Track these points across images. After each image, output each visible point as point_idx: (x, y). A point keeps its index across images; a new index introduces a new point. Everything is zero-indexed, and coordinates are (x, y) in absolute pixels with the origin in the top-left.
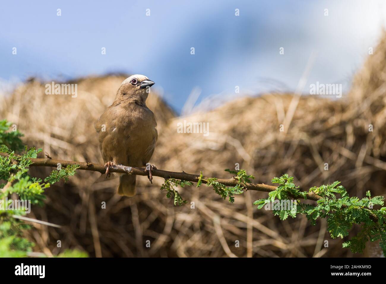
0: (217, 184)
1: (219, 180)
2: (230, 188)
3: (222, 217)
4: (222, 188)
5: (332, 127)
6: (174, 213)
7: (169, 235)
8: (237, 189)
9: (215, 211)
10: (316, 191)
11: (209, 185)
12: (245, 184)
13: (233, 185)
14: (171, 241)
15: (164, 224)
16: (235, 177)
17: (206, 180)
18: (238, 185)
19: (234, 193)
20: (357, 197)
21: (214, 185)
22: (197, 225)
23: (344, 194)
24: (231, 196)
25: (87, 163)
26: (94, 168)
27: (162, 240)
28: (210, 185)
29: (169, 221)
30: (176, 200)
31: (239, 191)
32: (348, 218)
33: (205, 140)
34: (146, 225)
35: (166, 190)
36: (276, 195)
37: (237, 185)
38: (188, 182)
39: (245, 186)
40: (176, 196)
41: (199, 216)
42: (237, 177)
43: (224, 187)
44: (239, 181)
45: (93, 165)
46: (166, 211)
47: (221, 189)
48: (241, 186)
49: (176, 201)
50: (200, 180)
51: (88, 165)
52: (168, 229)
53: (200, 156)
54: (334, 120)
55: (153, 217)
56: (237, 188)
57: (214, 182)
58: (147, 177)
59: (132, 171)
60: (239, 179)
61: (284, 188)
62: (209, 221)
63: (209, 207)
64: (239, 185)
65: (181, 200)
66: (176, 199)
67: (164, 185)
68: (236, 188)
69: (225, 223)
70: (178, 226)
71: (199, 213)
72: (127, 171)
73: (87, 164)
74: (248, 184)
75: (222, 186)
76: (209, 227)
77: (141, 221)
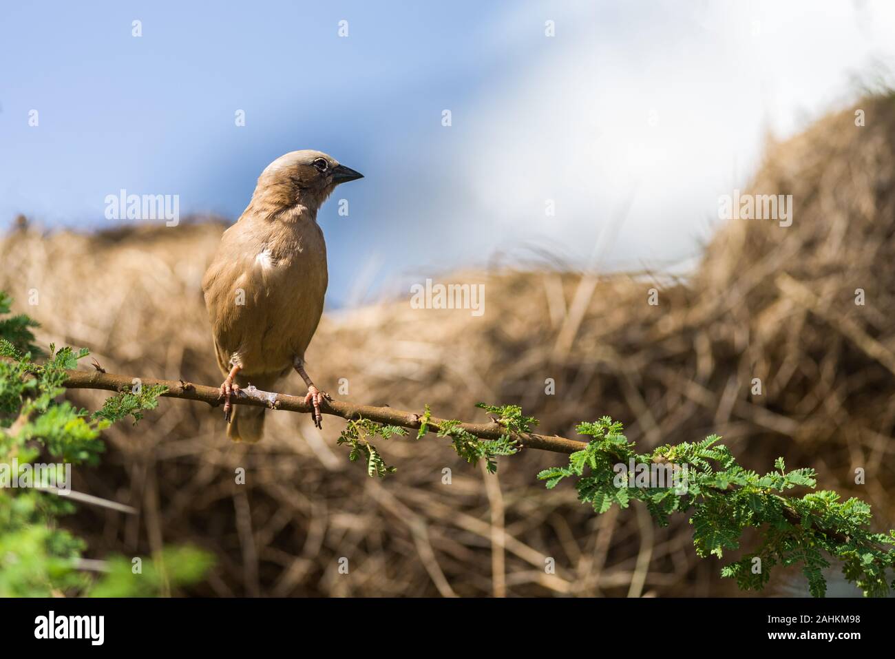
0: (460, 432)
1: (463, 424)
2: (487, 442)
3: (431, 522)
4: (470, 443)
5: (666, 338)
6: (325, 512)
7: (316, 560)
8: (503, 445)
9: (416, 508)
10: (669, 454)
11: (444, 434)
12: (520, 436)
13: (494, 436)
14: (318, 573)
15: (305, 536)
16: (498, 420)
17: (437, 425)
18: (506, 436)
19: (497, 452)
20: (754, 472)
21: (453, 435)
22: (376, 539)
23: (729, 462)
24: (491, 459)
25: (182, 382)
26: (197, 393)
27: (298, 569)
28: (446, 435)
29: (316, 529)
30: (373, 466)
31: (508, 449)
32: (739, 513)
33: (394, 360)
34: (265, 537)
35: (351, 444)
36: (585, 459)
37: (503, 436)
38: (398, 427)
39: (519, 438)
40: (372, 457)
41: (380, 520)
42: (501, 421)
43: (475, 441)
44: (508, 429)
45: (195, 389)
46: (310, 509)
47: (467, 446)
48: (511, 439)
49: (373, 468)
50: (423, 424)
51: (183, 388)
52: (313, 547)
53: (385, 392)
54: (670, 323)
55: (280, 520)
56: (503, 443)
57: (454, 429)
58: (310, 415)
59: (277, 403)
60: (507, 423)
61: (604, 445)
62: (402, 531)
63: (402, 501)
64: (508, 436)
65: (382, 465)
66: (371, 463)
67: (346, 433)
68: (499, 442)
69: (437, 534)
70: (334, 540)
71: (382, 513)
72: (267, 401)
73: (182, 386)
74: (526, 436)
75: (471, 437)
76: (401, 544)
77: (255, 527)
